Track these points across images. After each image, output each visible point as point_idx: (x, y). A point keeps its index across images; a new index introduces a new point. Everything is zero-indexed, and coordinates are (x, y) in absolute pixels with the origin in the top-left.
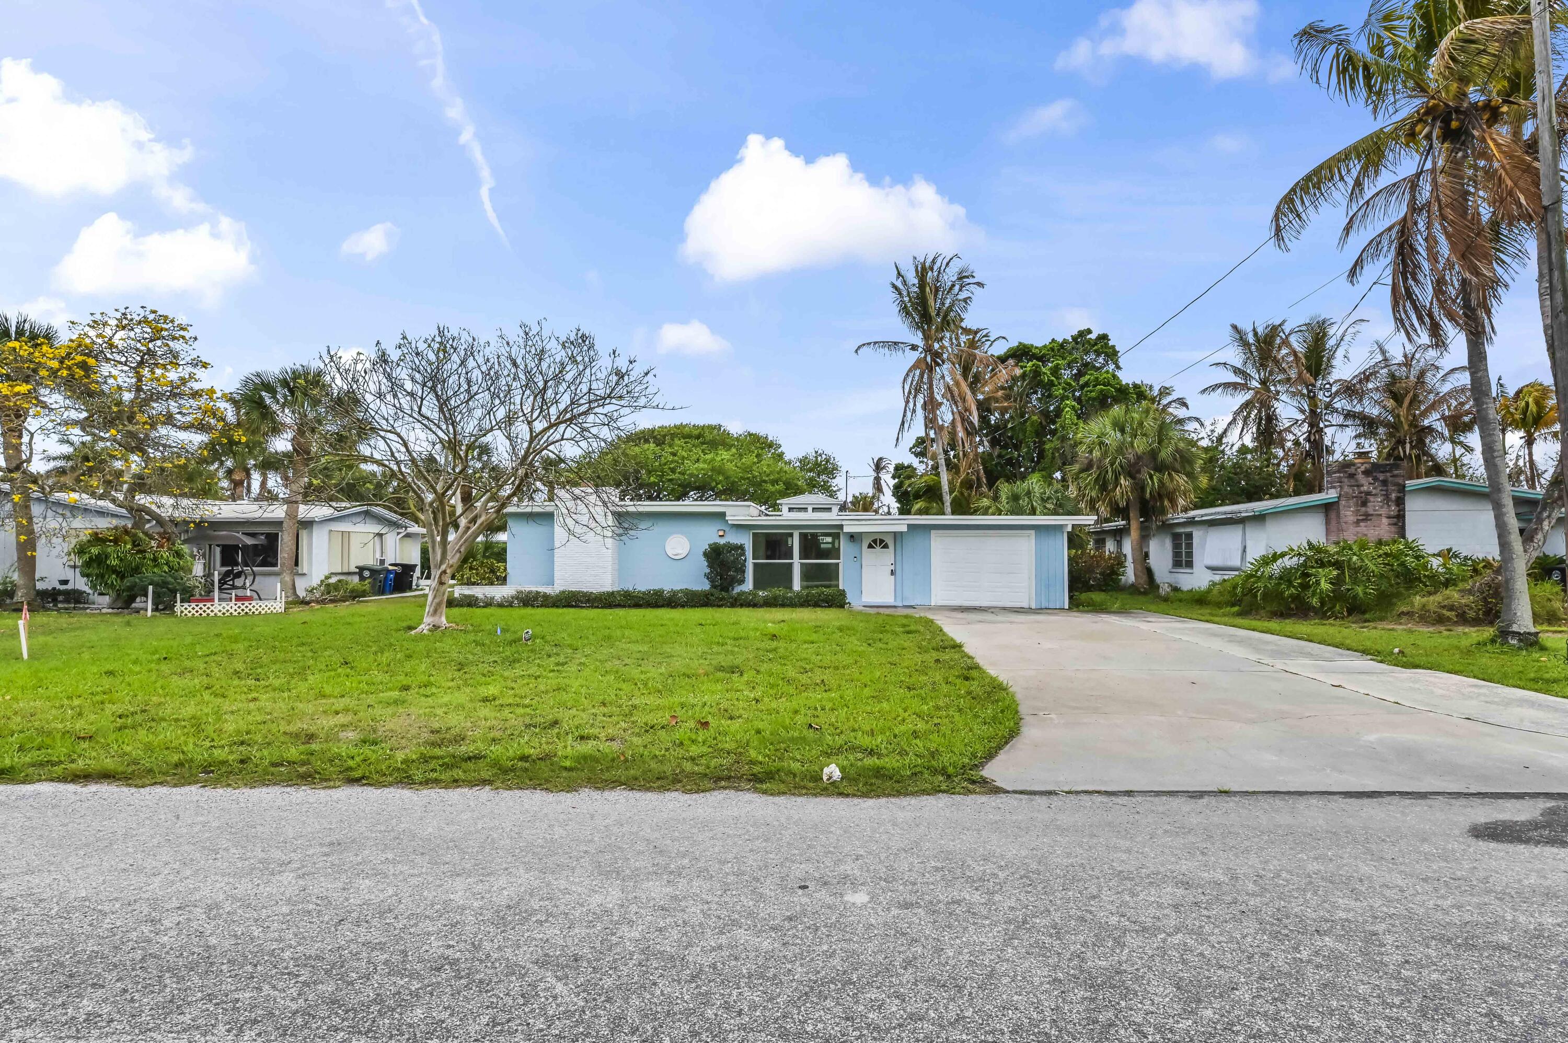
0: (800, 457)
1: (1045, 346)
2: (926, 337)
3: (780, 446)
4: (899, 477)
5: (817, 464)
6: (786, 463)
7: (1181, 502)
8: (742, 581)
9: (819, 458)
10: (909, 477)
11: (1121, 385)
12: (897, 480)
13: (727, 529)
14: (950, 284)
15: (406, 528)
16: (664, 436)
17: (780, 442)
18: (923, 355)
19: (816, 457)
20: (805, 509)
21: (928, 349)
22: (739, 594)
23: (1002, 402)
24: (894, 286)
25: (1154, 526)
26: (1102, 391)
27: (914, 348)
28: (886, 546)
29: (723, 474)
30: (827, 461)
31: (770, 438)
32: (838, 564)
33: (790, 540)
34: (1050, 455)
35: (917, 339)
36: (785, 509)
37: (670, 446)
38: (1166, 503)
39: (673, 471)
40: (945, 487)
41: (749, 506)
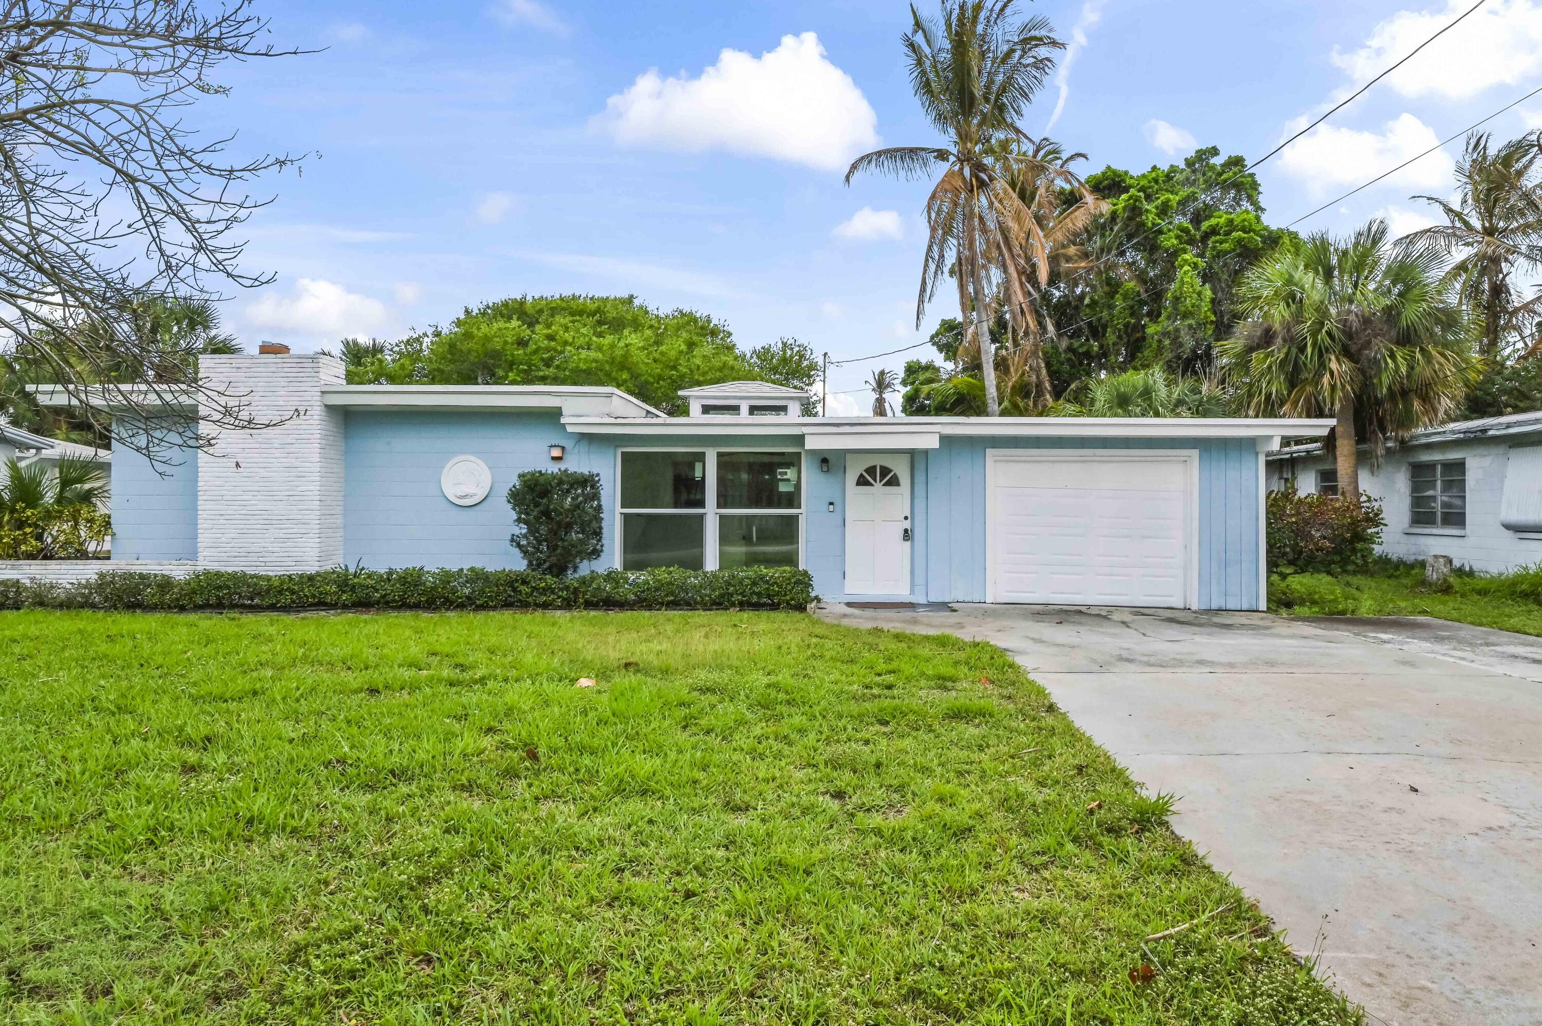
0: (758, 348)
1: (1144, 176)
2: (964, 137)
3: (730, 334)
4: (913, 383)
5: (785, 361)
6: (736, 358)
7: (1446, 403)
8: (596, 553)
9: (789, 352)
10: (930, 381)
11: (1271, 232)
12: (909, 388)
13: (568, 444)
14: (1005, 48)
15: (39, 449)
16: (541, 311)
17: (730, 329)
18: (957, 168)
19: (784, 351)
20: (735, 409)
21: (965, 158)
22: (583, 581)
23: (1076, 261)
24: (912, 46)
25: (1380, 451)
26: (1239, 241)
27: (942, 155)
28: (894, 482)
29: (629, 369)
30: (802, 357)
31: (715, 321)
32: (795, 518)
33: (698, 467)
34: (1155, 345)
35: (946, 140)
36: (695, 408)
37: (549, 326)
38: (1417, 405)
39: (548, 363)
40: (992, 391)
41: (610, 395)
